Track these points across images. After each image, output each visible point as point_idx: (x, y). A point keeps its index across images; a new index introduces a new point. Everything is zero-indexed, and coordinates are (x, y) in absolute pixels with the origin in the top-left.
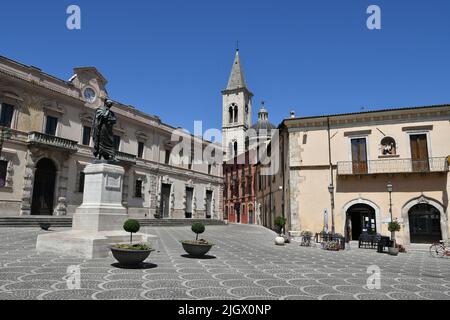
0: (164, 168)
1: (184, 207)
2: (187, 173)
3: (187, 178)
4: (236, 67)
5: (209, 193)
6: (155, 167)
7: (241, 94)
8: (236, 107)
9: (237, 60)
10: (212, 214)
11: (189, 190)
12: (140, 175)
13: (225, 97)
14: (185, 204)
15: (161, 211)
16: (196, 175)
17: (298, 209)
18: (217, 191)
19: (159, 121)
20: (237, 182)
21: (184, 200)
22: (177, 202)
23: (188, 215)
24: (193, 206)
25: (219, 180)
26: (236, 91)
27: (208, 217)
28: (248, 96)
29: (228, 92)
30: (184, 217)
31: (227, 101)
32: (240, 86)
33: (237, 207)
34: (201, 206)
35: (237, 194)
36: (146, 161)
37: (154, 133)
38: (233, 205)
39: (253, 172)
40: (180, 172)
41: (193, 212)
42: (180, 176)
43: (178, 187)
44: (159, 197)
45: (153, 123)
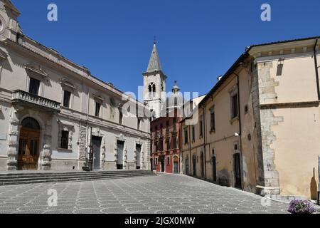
0: (94, 120)
1: (115, 159)
2: (118, 127)
3: (118, 131)
4: (154, 56)
5: (138, 146)
6: (85, 118)
7: (158, 76)
8: (154, 85)
9: (154, 50)
10: (141, 165)
11: (120, 143)
12: (66, 126)
13: (145, 78)
14: (117, 156)
15: (91, 163)
16: (126, 129)
17: (273, 159)
18: (146, 145)
19: (89, 73)
20: (162, 138)
21: (115, 152)
22: (108, 154)
23: (119, 166)
24: (124, 158)
25: (147, 135)
26: (154, 73)
27: (138, 167)
28: (163, 77)
29: (148, 74)
30: (115, 169)
31: (147, 80)
32: (157, 70)
33: (161, 159)
34: (132, 158)
35: (162, 149)
36: (73, 111)
37: (82, 84)
38: (157, 157)
39: (178, 128)
40: (111, 125)
41: (124, 163)
42: (111, 130)
43: (109, 139)
44: (89, 149)
45: (81, 73)
